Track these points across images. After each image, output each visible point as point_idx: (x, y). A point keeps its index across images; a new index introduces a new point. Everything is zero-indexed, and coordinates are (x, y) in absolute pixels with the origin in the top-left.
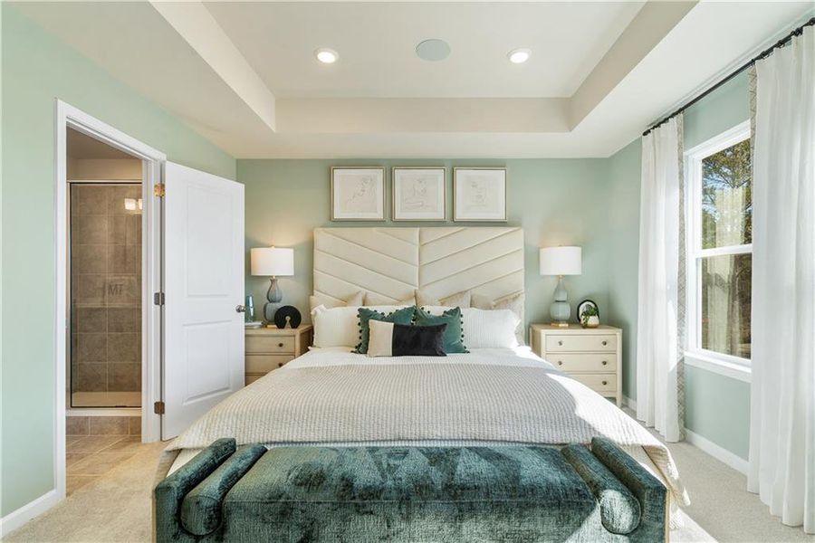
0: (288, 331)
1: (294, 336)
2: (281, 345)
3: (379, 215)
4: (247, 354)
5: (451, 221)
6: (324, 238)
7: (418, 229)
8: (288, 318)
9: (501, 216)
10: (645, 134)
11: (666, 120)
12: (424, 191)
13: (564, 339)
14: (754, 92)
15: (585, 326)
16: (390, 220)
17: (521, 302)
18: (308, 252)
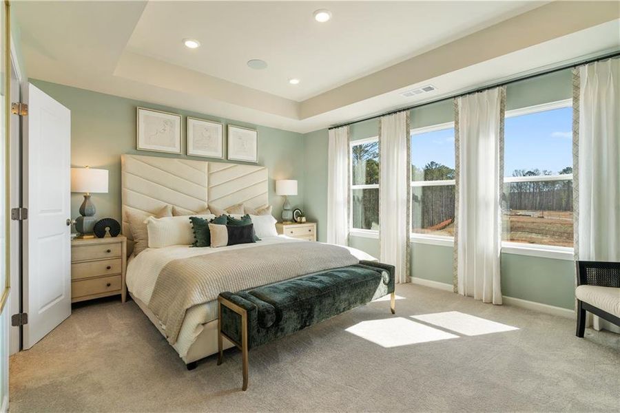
0: (108, 239)
1: (121, 242)
2: (109, 251)
3: (177, 149)
4: (73, 263)
5: (226, 159)
6: (130, 163)
7: (207, 163)
8: (107, 229)
9: (254, 159)
10: (329, 129)
11: (341, 126)
12: (209, 137)
13: (293, 230)
14: (380, 128)
15: (301, 223)
16: (185, 154)
17: (271, 210)
18: (117, 173)
